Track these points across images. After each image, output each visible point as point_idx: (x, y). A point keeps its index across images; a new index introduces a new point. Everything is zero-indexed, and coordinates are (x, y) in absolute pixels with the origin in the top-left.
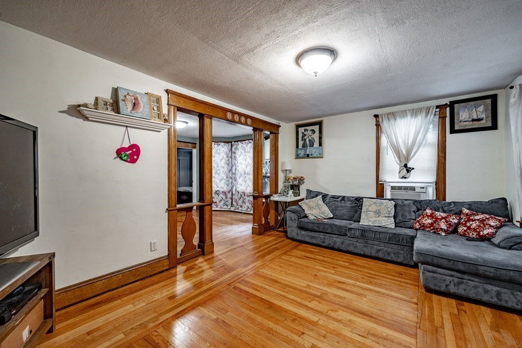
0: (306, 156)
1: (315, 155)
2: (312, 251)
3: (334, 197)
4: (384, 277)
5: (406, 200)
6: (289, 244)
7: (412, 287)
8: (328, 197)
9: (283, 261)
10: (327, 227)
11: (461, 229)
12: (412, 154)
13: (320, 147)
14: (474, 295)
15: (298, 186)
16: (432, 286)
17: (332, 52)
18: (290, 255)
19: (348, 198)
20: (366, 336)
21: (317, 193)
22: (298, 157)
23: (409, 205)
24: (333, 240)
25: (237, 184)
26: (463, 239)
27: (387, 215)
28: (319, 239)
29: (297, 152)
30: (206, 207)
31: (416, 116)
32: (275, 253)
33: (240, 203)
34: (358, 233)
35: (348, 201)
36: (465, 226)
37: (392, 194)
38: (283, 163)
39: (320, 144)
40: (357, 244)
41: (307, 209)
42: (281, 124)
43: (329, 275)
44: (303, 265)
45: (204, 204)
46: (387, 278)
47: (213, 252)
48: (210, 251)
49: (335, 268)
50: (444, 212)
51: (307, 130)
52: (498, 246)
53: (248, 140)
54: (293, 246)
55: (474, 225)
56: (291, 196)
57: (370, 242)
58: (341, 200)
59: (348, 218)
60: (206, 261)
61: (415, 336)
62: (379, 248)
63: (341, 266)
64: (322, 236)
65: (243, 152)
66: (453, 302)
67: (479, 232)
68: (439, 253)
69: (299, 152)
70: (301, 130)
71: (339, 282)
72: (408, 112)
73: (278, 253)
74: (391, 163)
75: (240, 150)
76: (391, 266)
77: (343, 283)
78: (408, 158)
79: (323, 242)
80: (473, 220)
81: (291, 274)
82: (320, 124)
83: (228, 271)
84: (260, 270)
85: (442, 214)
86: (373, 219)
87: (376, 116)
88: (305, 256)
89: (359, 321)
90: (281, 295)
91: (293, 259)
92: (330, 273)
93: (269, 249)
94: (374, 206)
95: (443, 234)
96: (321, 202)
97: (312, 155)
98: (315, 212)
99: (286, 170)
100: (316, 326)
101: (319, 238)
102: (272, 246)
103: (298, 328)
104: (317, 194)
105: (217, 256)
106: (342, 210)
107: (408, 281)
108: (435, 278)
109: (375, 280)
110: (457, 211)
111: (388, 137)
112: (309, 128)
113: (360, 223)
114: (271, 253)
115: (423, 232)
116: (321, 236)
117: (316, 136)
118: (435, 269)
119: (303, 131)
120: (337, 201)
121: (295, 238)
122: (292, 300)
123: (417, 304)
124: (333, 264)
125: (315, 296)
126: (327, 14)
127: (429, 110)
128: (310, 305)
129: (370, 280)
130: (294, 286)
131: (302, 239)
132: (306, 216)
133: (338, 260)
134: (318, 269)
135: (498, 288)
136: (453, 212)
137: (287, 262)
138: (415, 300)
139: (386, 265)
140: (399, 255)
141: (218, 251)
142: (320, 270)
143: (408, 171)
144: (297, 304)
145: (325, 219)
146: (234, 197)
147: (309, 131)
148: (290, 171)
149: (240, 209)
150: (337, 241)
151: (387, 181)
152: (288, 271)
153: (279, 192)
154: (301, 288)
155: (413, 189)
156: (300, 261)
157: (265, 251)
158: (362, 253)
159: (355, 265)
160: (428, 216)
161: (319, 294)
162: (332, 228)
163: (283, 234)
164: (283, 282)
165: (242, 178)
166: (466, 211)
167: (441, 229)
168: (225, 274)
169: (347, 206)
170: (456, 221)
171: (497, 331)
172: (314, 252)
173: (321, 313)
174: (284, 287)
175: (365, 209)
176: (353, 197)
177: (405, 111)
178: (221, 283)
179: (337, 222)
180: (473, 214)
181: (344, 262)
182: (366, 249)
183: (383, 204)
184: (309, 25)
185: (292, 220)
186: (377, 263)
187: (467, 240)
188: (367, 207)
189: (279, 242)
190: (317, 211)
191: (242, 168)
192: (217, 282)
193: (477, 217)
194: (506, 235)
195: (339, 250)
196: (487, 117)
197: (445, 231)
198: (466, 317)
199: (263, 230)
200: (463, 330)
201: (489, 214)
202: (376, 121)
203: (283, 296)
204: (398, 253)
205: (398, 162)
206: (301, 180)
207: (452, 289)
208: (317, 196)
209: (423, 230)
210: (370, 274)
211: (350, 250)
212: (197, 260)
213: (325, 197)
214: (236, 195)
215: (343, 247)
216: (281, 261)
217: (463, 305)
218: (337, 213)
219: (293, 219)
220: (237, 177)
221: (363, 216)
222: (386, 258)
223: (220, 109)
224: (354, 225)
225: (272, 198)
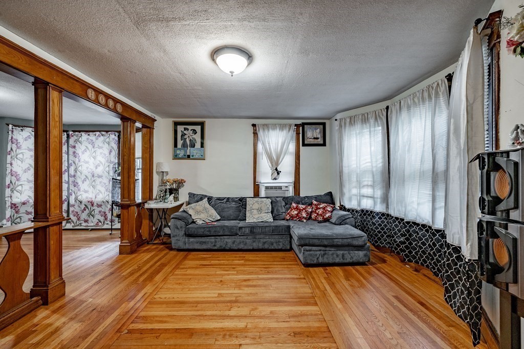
0: (186, 157)
1: (197, 157)
2: (205, 258)
3: (219, 199)
4: (275, 265)
5: (277, 197)
6: (175, 256)
7: (295, 266)
8: (213, 200)
9: (179, 277)
10: (219, 229)
11: (313, 216)
12: (280, 161)
13: (202, 148)
14: (332, 260)
15: (177, 190)
16: (309, 262)
17: (250, 57)
18: (183, 268)
19: (233, 199)
20: (288, 320)
21: (201, 196)
22: (176, 157)
23: (280, 201)
24: (225, 242)
25: (79, 190)
26: (316, 222)
27: (266, 211)
28: (210, 244)
29: (175, 152)
30: (51, 228)
31: (282, 130)
32: (163, 271)
33: (84, 216)
34: (247, 231)
35: (233, 201)
36: (316, 213)
37: (266, 193)
38: (158, 164)
39: (202, 145)
40: (247, 240)
41: (194, 213)
42: (157, 117)
43: (233, 277)
44: (204, 275)
45: (49, 224)
46: (277, 265)
47: (64, 294)
48: (58, 294)
49: (234, 268)
50: (303, 204)
51: (188, 129)
52: (335, 224)
53: (100, 131)
54: (182, 258)
55: (320, 211)
56: (171, 201)
57: (257, 237)
58: (227, 201)
59: (234, 218)
60: (54, 312)
61: (316, 304)
62: (265, 240)
63: (239, 265)
64: (213, 240)
65: (90, 146)
66: (321, 269)
67: (324, 216)
68: (313, 235)
69: (178, 152)
70: (180, 128)
71: (245, 280)
72: (277, 126)
73: (167, 269)
74: (265, 165)
75: (85, 144)
76: (274, 254)
77: (249, 280)
78: (277, 164)
79: (215, 246)
80: (319, 208)
81: (196, 289)
82: (202, 124)
83: (107, 313)
84: (156, 296)
85: (303, 206)
86: (257, 216)
87: (254, 125)
88: (200, 265)
89: (278, 309)
90: (197, 316)
91: (189, 271)
92: (233, 274)
93: (154, 268)
94: (256, 204)
95: (305, 221)
96: (207, 205)
97: (193, 156)
98: (203, 216)
99: (163, 172)
100: (247, 332)
101: (210, 242)
102: (156, 262)
103: (232, 343)
104: (202, 198)
105: (73, 299)
106: (228, 211)
107: (291, 263)
108: (311, 255)
109: (270, 269)
110: (310, 202)
111: (263, 144)
112: (190, 127)
113: (247, 221)
114: (159, 272)
115: (293, 222)
116: (211, 240)
117: (198, 137)
118: (310, 248)
119: (183, 130)
120: (223, 203)
121: (182, 248)
122: (211, 316)
123: (305, 279)
124: (231, 265)
125: (231, 302)
126: (264, 20)
127: (291, 126)
128: (232, 313)
129: (267, 269)
130: (206, 299)
131: (191, 247)
132: (194, 222)
133: (233, 260)
134: (220, 275)
135: (343, 252)
136: (308, 204)
137: (185, 277)
138: (302, 276)
139: (271, 254)
140: (280, 243)
141: (72, 291)
142: (223, 275)
143: (278, 174)
144: (219, 318)
145: (213, 222)
146: (71, 209)
147: (190, 130)
148: (167, 173)
149: (84, 224)
150: (229, 241)
151: (262, 182)
152: (191, 287)
153: (154, 197)
154: (213, 299)
155: (280, 188)
156: (197, 272)
157: (150, 271)
158: (251, 248)
159: (249, 260)
160: (295, 208)
161: (234, 299)
162: (224, 230)
163: (162, 246)
164: (191, 300)
165: (87, 182)
166: (315, 202)
167: (303, 217)
168: (104, 319)
169: (233, 207)
170: (310, 210)
171: (349, 280)
172: (207, 258)
173: (245, 316)
174: (195, 305)
175: (249, 207)
176: (236, 198)
177: (276, 124)
178: (103, 334)
179: (227, 223)
180: (318, 204)
181: (239, 260)
182: (254, 244)
183: (263, 202)
184: (244, 22)
185: (177, 228)
186: (264, 254)
187: (318, 222)
188: (251, 206)
189: (163, 257)
190: (203, 214)
191: (87, 168)
192: (95, 335)
193: (321, 206)
194: (338, 216)
195: (231, 250)
196: (321, 137)
197: (305, 219)
198: (333, 278)
199: (136, 247)
200: (335, 287)
201: (326, 203)
202: (254, 129)
203: (200, 316)
204: (279, 242)
205: (271, 166)
206: (180, 183)
207: (321, 260)
208: (201, 199)
209: (292, 220)
210: (264, 265)
211: (240, 248)
212: (36, 316)
213: (210, 199)
214: (76, 206)
215: (234, 247)
216: (177, 277)
217: (327, 270)
218: (225, 214)
219: (179, 227)
220: (79, 181)
221: (248, 214)
222: (270, 248)
223: (77, 81)
224: (241, 224)
225: (147, 206)
